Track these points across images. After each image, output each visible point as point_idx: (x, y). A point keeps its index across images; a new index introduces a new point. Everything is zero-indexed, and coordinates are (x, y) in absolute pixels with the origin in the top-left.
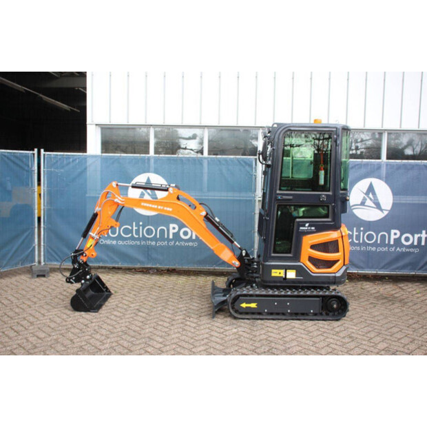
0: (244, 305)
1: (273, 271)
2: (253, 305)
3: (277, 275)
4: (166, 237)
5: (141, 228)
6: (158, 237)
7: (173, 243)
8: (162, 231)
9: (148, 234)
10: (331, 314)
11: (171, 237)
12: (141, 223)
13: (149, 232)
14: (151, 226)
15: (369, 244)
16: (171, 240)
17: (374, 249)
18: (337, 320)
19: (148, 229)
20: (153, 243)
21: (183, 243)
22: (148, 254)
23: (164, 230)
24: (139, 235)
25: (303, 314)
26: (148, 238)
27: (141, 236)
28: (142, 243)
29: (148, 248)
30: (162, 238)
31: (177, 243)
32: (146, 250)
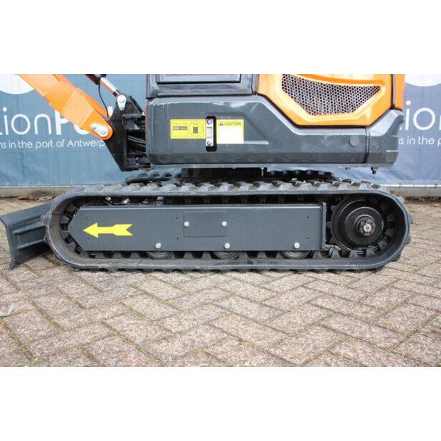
0: (94, 230)
1: (174, 123)
2: (121, 230)
3: (188, 135)
4: (50, 132)
5: (6, 117)
6: (36, 133)
7: (62, 143)
8: (43, 121)
9: (19, 130)
10: (354, 253)
11: (59, 132)
12: (5, 109)
13: (20, 124)
14: (23, 113)
15: (421, 133)
16: (59, 138)
17: (431, 141)
18: (374, 270)
19: (19, 119)
20: (29, 145)
21: (80, 143)
22: (23, 166)
23: (45, 119)
24: (4, 132)
25: (272, 254)
26: (20, 136)
27: (7, 133)
28: (11, 146)
29: (22, 153)
30: (44, 135)
31: (70, 143)
32: (19, 156)
